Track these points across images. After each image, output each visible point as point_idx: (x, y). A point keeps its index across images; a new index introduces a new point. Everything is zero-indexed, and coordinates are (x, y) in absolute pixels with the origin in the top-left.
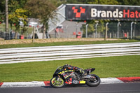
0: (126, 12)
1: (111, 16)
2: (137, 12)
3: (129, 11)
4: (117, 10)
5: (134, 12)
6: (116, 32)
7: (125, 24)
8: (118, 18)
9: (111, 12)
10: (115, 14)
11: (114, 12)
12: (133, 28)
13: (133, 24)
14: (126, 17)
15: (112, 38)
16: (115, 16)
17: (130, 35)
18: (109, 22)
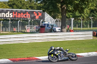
0: (15, 13)
1: (4, 16)
2: (22, 14)
3: (16, 13)
4: (9, 12)
5: (21, 13)
6: (8, 27)
7: (14, 22)
8: (9, 18)
9: (4, 14)
10: (7, 15)
11: (7, 14)
12: (20, 25)
13: (20, 22)
14: (15, 17)
15: (5, 31)
16: (7, 17)
17: (17, 29)
18: (3, 20)
